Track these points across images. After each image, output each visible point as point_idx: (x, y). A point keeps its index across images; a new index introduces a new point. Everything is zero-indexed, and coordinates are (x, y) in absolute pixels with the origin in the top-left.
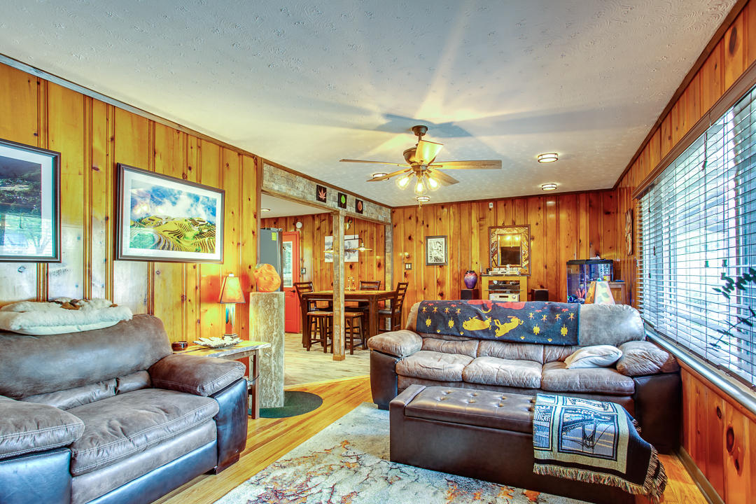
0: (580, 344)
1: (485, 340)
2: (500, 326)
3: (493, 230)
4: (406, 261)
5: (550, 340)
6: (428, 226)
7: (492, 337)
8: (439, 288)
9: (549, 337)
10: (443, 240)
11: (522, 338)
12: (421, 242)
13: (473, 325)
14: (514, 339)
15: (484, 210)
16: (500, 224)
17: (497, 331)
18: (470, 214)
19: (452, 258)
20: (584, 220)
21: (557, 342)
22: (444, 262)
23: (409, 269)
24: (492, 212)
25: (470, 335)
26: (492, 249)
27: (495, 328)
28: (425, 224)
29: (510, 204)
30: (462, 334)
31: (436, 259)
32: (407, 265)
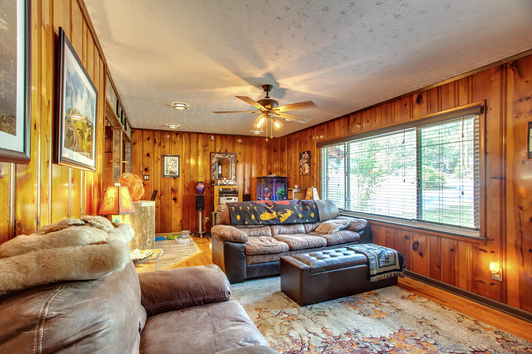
0: (321, 221)
1: (274, 225)
2: (282, 215)
3: (213, 154)
4: (144, 173)
5: (307, 221)
6: (164, 147)
7: (278, 222)
8: (173, 194)
9: (307, 219)
10: (177, 158)
11: (295, 221)
12: (158, 158)
13: (266, 216)
14: (291, 222)
15: (207, 140)
16: (218, 150)
17: (280, 219)
18: (197, 142)
19: (183, 172)
20: (264, 154)
21: (310, 221)
22: (177, 175)
23: (147, 180)
24: (213, 142)
25: (266, 223)
26: (213, 167)
27: (279, 217)
28: (162, 145)
29: (224, 138)
30: (261, 223)
31: (171, 172)
32: (145, 177)
